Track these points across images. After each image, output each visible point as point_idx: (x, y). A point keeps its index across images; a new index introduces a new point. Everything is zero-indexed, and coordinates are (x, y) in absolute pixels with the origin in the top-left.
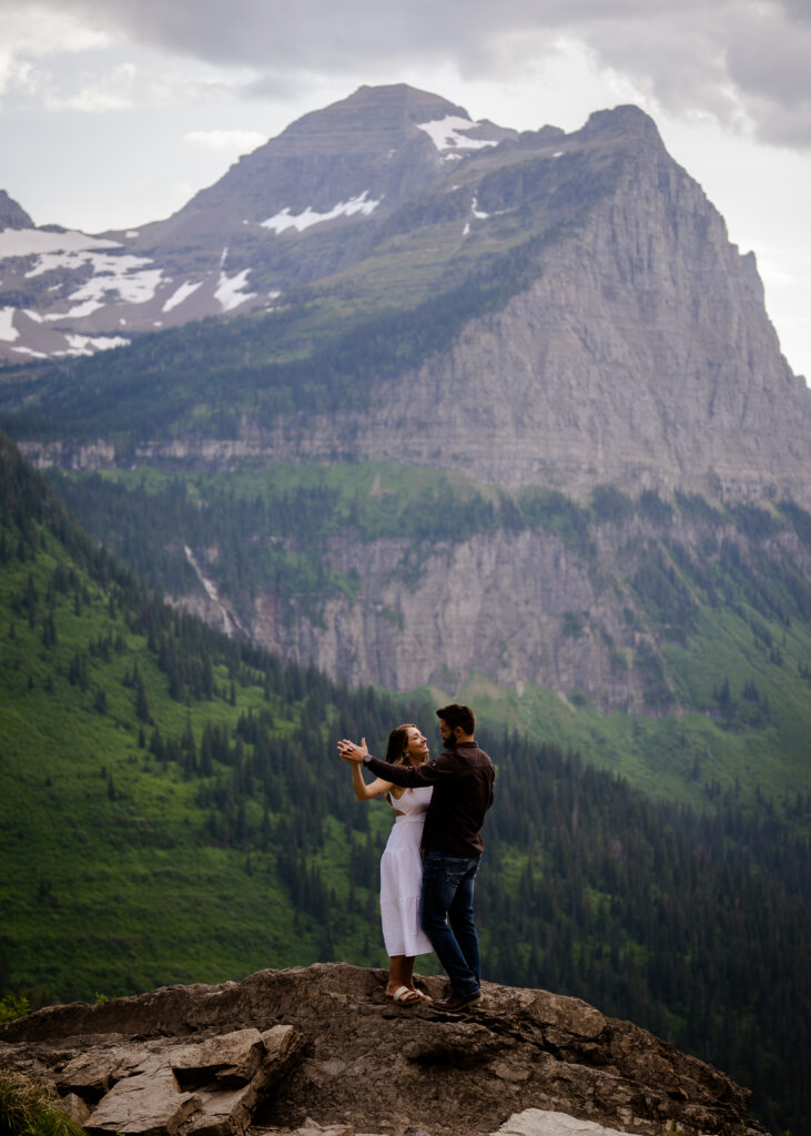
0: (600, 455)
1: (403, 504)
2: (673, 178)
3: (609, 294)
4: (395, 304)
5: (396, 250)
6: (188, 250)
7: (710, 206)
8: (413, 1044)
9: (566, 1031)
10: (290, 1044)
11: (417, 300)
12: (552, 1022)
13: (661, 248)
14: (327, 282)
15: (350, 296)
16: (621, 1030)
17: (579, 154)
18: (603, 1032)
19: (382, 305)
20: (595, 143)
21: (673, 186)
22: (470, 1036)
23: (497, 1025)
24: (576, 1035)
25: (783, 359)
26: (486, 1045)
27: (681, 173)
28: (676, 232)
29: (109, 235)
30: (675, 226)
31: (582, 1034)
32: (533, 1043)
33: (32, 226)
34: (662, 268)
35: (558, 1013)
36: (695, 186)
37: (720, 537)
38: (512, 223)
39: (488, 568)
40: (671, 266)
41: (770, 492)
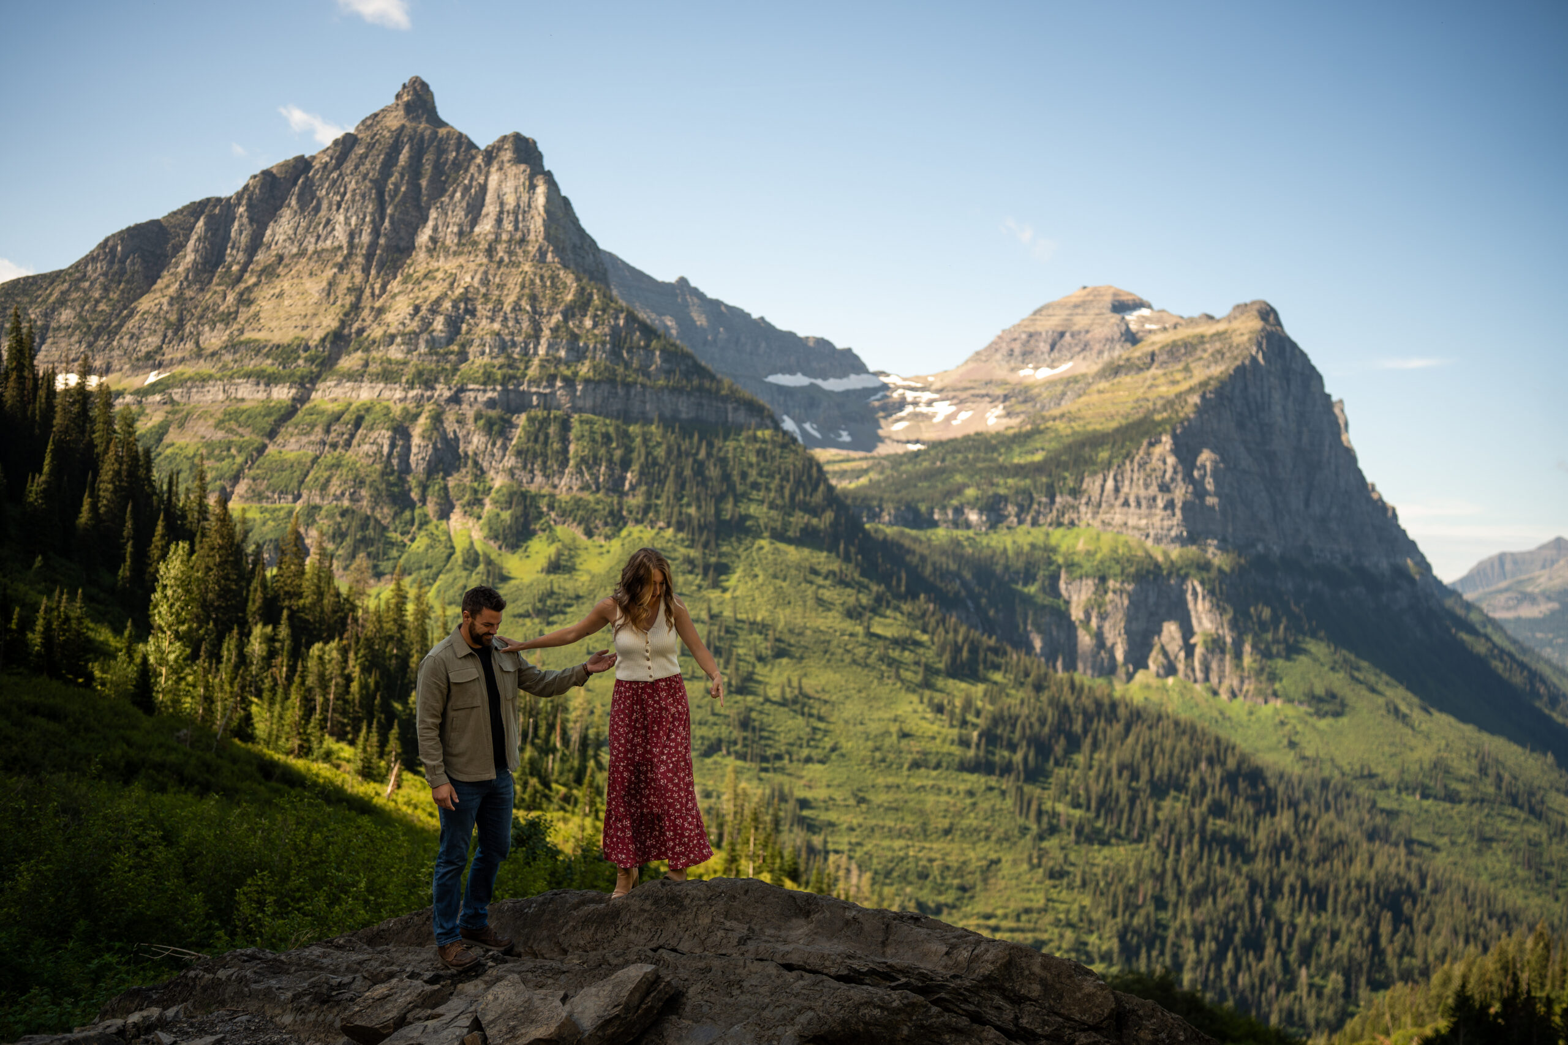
0: (1230, 530)
1: (1099, 556)
2: (1288, 349)
3: (1241, 426)
4: (1098, 427)
5: (1100, 392)
6: (965, 389)
7: (1313, 368)
8: (811, 1014)
9: (1053, 1012)
10: (648, 994)
11: (1113, 425)
12: (1035, 994)
13: (1277, 396)
14: (1056, 412)
15: (1070, 420)
16: (1141, 1013)
17: (1225, 332)
18: (1110, 1016)
19: (1090, 428)
20: (1236, 324)
21: (1288, 354)
22: (897, 1011)
23: (943, 995)
24: (1068, 1019)
25: (1359, 472)
26: (922, 1026)
27: (1294, 345)
28: (1288, 384)
29: (917, 378)
30: (1288, 381)
31: (1077, 1017)
32: (997, 1028)
33: (866, 371)
34: (1277, 409)
35: (1043, 982)
36: (1303, 355)
37: (1310, 587)
38: (1179, 376)
39: (1152, 600)
40: (1284, 408)
41: (1346, 559)
